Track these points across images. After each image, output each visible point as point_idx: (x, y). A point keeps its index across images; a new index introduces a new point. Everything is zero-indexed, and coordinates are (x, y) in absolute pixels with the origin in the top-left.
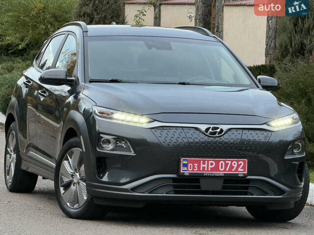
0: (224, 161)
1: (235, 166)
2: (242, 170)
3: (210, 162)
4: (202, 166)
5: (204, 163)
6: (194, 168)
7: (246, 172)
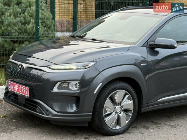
0: (21, 87)
1: (25, 90)
2: (27, 94)
3: (17, 86)
4: (14, 87)
5: (15, 86)
6: (12, 88)
7: (28, 96)
